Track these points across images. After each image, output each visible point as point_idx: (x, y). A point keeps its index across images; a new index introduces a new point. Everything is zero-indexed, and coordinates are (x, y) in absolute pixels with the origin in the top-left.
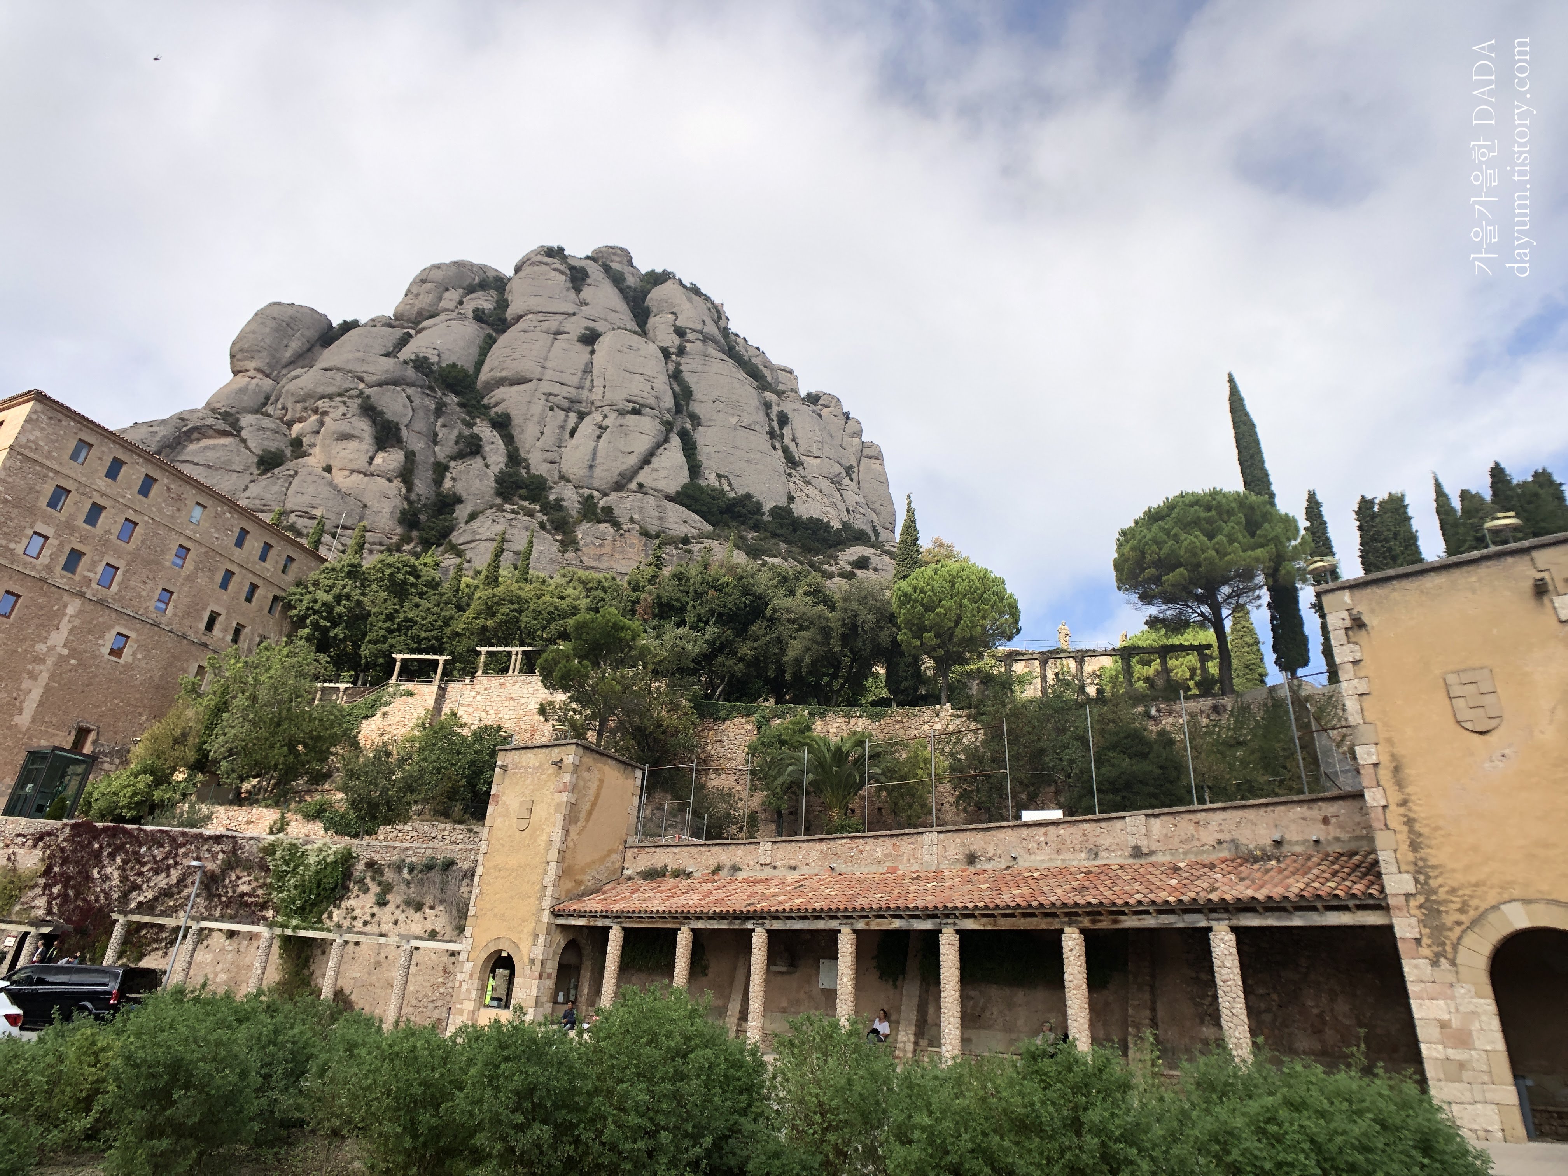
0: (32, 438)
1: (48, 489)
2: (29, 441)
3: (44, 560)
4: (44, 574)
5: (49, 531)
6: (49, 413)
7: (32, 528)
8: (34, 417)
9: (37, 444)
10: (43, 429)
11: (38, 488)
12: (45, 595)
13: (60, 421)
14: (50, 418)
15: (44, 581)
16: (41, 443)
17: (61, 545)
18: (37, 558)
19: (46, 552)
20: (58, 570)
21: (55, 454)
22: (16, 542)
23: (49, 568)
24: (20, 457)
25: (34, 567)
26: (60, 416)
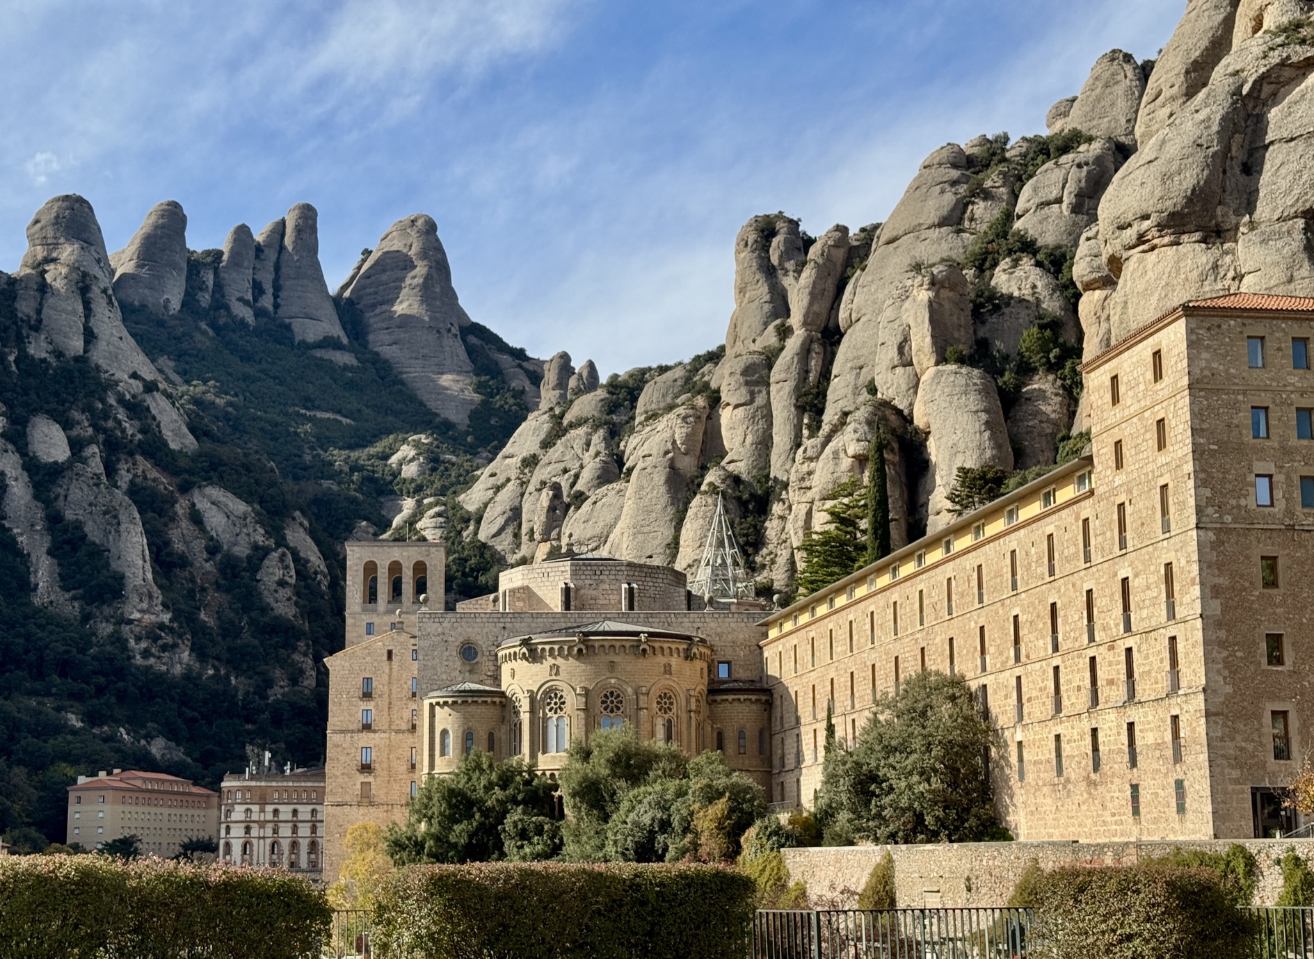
0: (1203, 364)
1: (1244, 417)
2: (1202, 370)
3: (1281, 505)
4: (1287, 522)
5: (1270, 468)
6: (1204, 324)
7: (1251, 472)
8: (1194, 337)
9: (1211, 369)
10: (1208, 347)
11: (1235, 422)
12: (1301, 545)
13: (1219, 326)
14: (1209, 329)
15: (1291, 528)
16: (1215, 365)
17: (1288, 477)
18: (1272, 505)
19: (1278, 494)
20: (1299, 508)
21: (1232, 371)
22: (1245, 496)
23: (1290, 513)
24: (1202, 394)
25: (1274, 517)
26: (1216, 321)
